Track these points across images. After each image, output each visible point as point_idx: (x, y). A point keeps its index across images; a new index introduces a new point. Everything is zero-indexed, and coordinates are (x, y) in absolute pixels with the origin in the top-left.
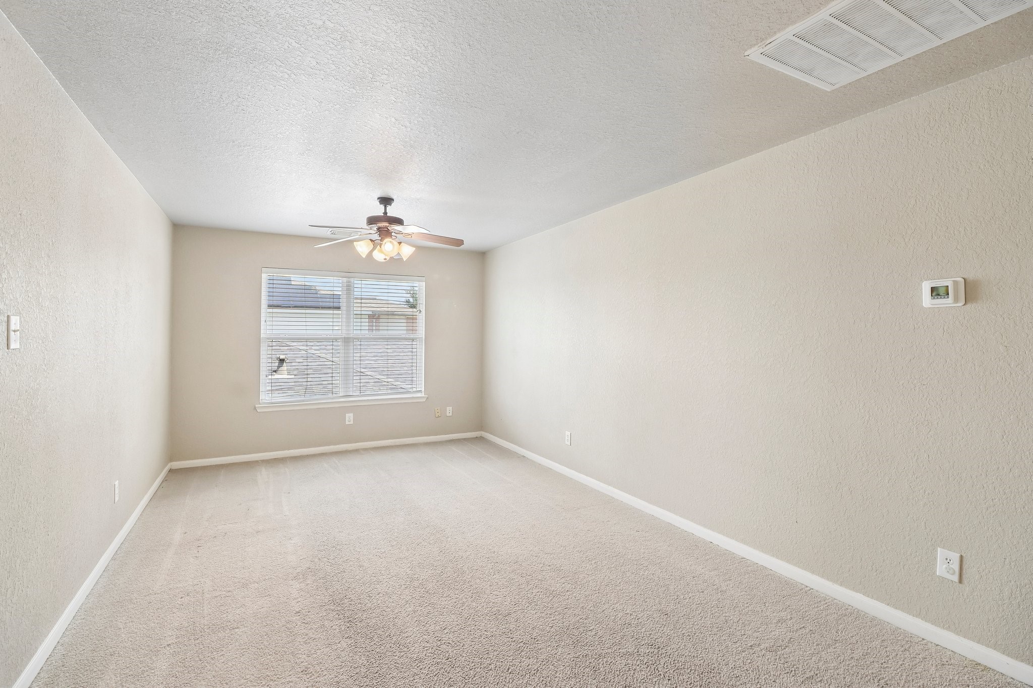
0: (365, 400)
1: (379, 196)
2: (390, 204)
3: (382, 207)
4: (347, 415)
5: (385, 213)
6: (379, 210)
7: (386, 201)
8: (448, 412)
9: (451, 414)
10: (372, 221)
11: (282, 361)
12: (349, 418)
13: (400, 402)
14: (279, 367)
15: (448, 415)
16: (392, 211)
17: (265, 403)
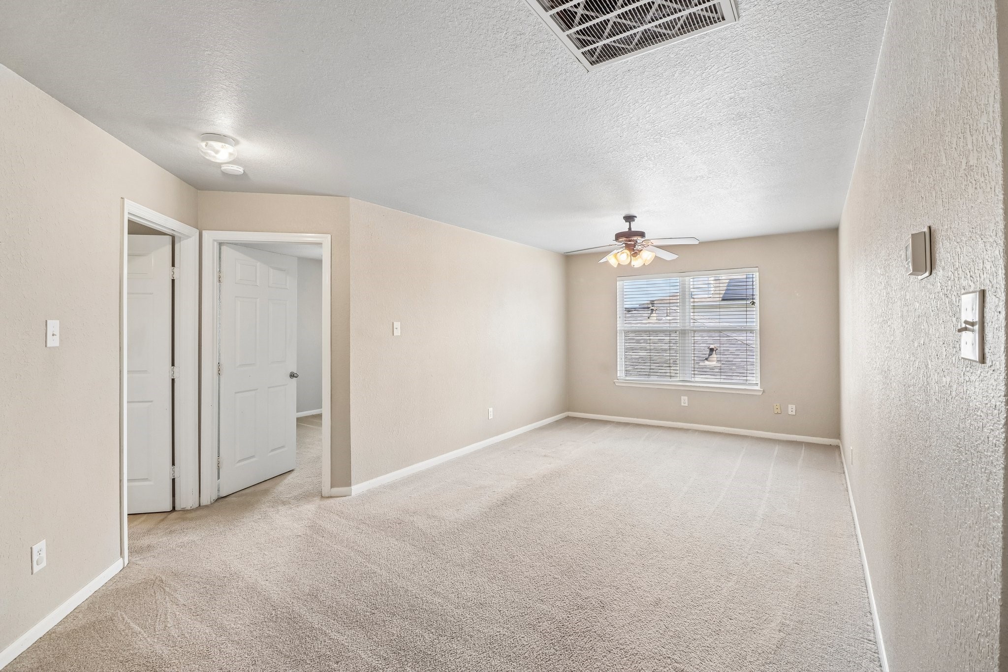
0: (699, 386)
1: (624, 216)
2: (634, 221)
3: (628, 224)
4: (682, 398)
5: (630, 229)
6: (624, 227)
7: (629, 219)
8: (790, 410)
9: (794, 413)
10: (618, 236)
11: (712, 350)
12: (684, 401)
13: (737, 392)
14: (710, 355)
15: (790, 413)
16: (635, 227)
17: (621, 379)
